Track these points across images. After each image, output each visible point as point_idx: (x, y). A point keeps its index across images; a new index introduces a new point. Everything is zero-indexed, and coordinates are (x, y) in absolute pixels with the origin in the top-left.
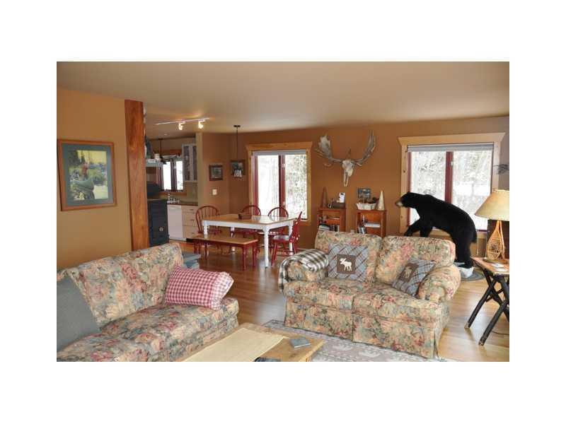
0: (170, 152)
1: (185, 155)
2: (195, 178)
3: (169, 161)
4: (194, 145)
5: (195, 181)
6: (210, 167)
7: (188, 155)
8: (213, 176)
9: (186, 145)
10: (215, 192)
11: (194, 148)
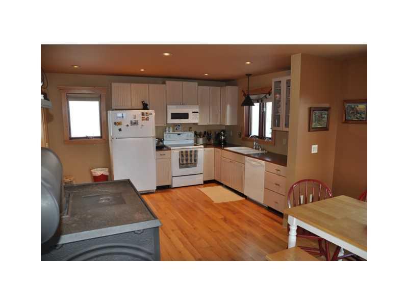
0: (259, 91)
1: (275, 94)
2: (287, 125)
3: (258, 102)
4: (288, 78)
5: (287, 129)
6: (310, 109)
7: (280, 94)
8: (314, 125)
9: (278, 79)
10: (315, 149)
11: (288, 82)
